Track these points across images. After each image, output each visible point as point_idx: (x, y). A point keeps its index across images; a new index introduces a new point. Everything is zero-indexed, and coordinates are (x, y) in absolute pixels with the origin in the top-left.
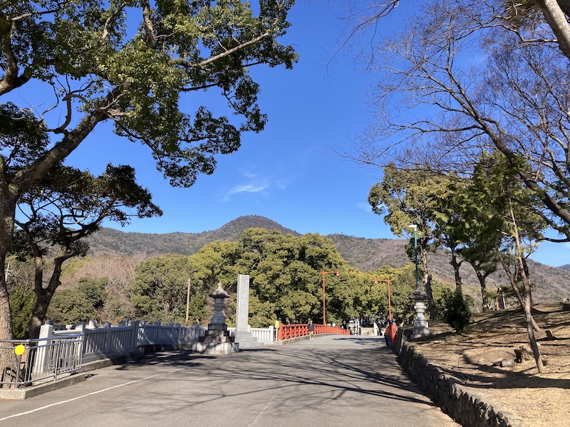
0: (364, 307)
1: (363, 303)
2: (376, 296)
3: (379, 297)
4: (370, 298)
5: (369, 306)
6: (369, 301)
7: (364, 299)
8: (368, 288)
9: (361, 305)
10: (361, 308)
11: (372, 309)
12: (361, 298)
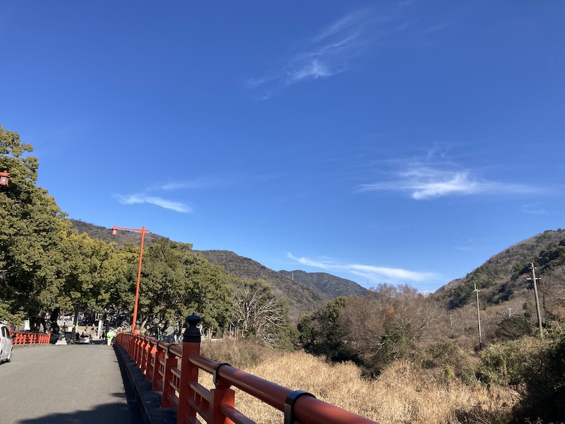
0: (84, 294)
1: (85, 286)
2: (109, 277)
3: (114, 278)
4: (98, 280)
5: (95, 292)
6: (95, 285)
7: (87, 280)
8: (98, 263)
9: (79, 289)
10: (79, 295)
11: (100, 297)
12: (82, 278)
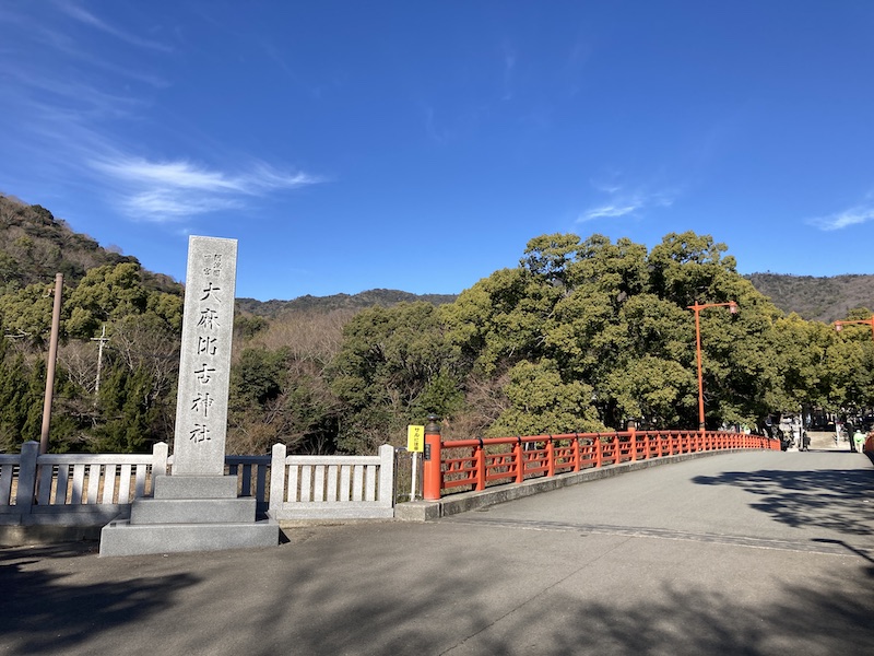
0: (811, 391)
1: (809, 382)
2: (839, 366)
3: (847, 368)
4: (826, 372)
5: (824, 387)
6: (822, 379)
7: (811, 375)
8: (821, 351)
9: (803, 387)
10: (805, 393)
11: (832, 394)
12: (804, 372)
